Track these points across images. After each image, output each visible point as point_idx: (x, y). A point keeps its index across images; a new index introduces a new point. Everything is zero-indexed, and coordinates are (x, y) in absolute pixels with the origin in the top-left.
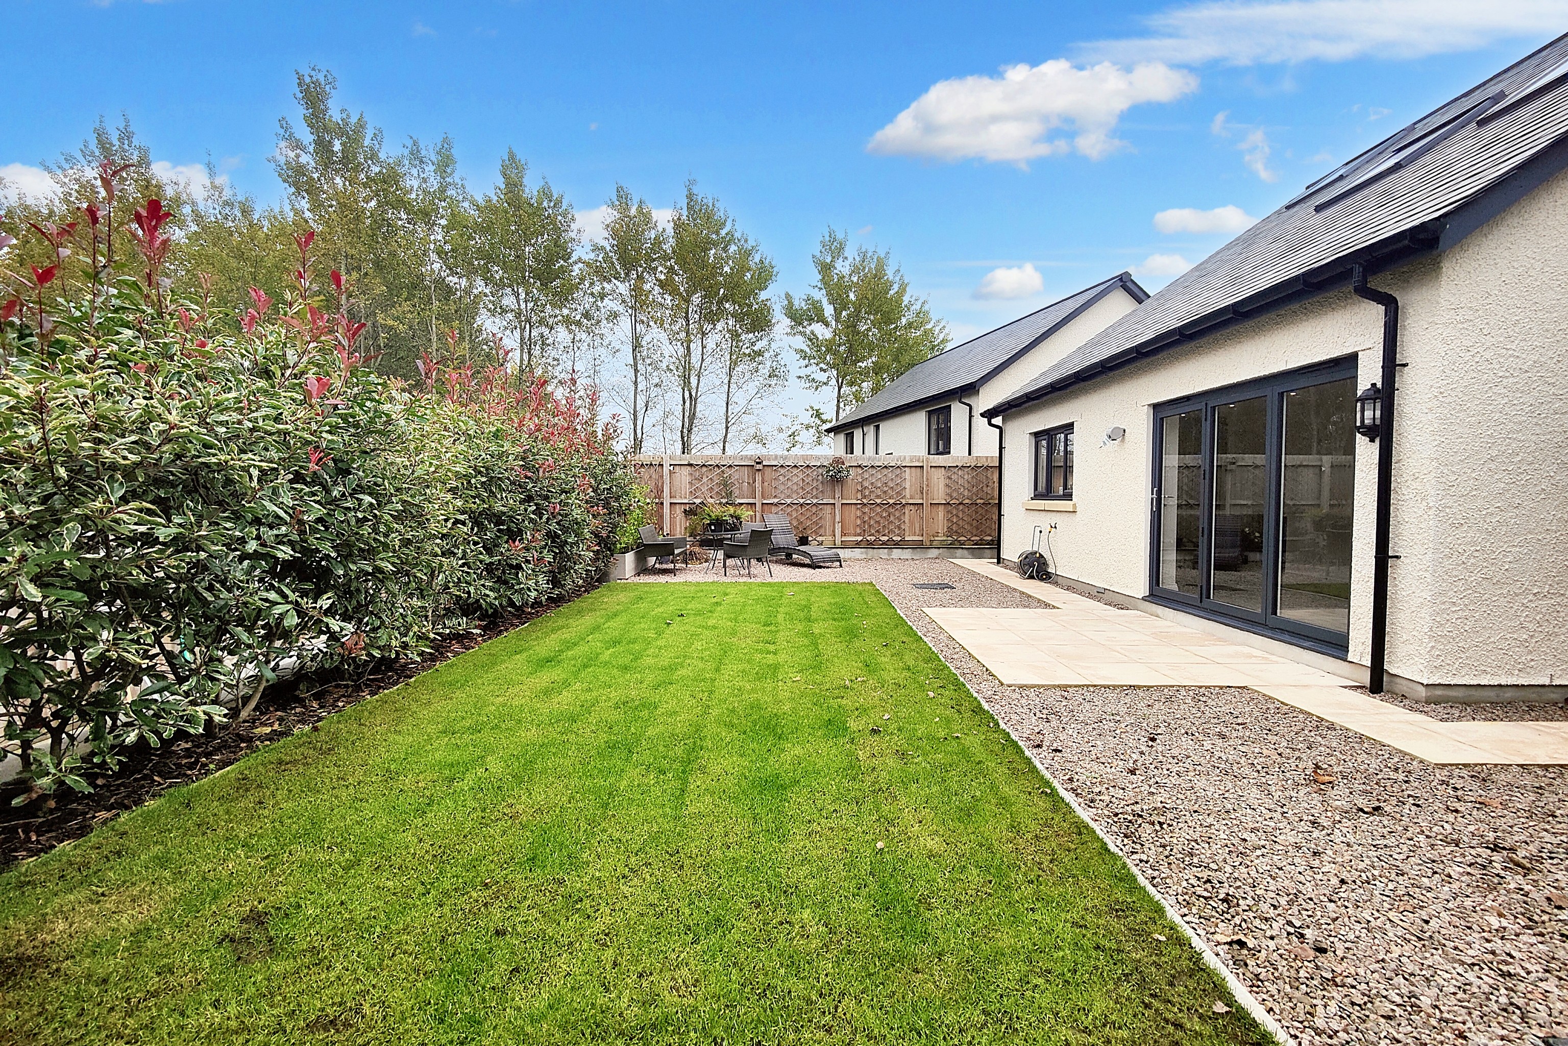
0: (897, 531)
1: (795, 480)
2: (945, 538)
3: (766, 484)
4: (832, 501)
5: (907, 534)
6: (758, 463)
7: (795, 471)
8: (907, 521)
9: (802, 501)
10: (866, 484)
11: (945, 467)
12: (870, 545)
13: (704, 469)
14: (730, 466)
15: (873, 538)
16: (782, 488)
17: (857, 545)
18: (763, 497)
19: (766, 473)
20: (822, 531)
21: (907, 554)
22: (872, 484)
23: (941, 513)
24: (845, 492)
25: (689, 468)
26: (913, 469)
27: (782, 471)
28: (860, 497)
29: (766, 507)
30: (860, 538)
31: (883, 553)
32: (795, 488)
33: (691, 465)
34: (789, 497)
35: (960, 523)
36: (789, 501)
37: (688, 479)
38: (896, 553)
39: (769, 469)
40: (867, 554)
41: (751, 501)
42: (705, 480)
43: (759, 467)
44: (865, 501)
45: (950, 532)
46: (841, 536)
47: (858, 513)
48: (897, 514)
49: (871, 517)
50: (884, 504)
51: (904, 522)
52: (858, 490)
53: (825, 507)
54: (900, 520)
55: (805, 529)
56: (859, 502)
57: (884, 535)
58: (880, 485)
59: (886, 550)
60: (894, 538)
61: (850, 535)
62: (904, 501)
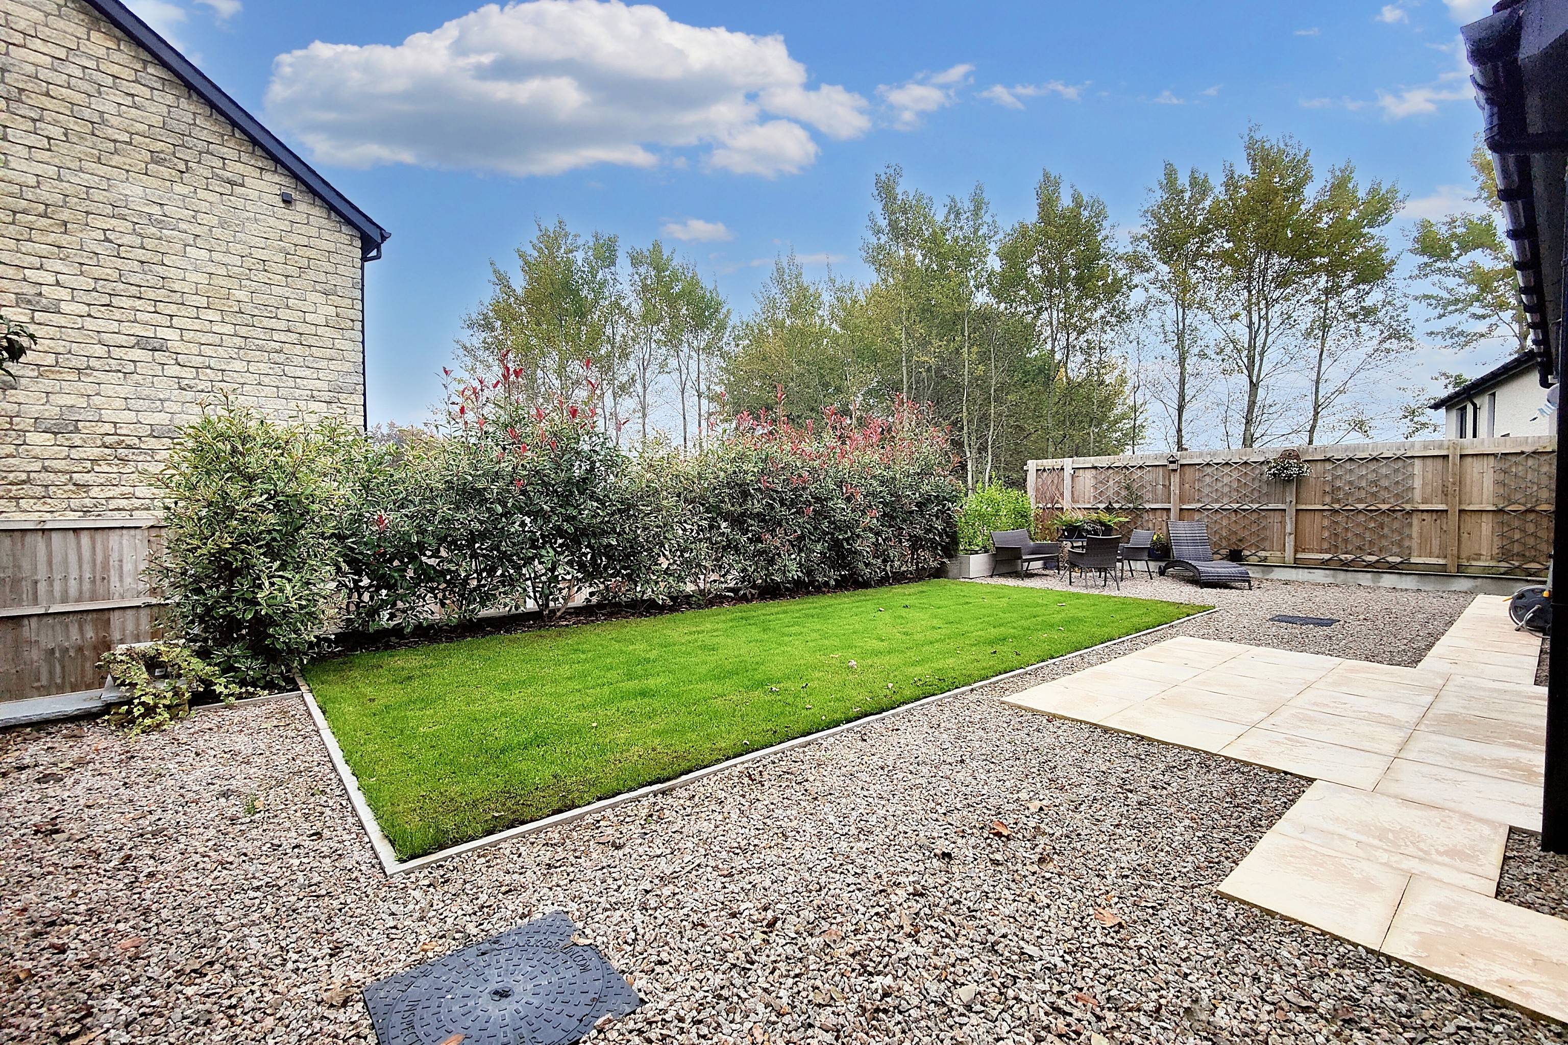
0: (1395, 549)
1: (1226, 480)
2: (1492, 564)
3: (1187, 486)
4: (1282, 507)
5: (1414, 554)
6: (1171, 462)
7: (1227, 470)
8: (1415, 534)
9: (1235, 506)
10: (1338, 483)
11: (1495, 455)
12: (1345, 567)
13: (1111, 471)
14: (1141, 467)
15: (1350, 557)
16: (1206, 491)
17: (1323, 565)
18: (1182, 501)
19: (1187, 473)
20: (1267, 544)
21: (1409, 582)
22: (1351, 483)
23: (1486, 526)
24: (1303, 495)
25: (1094, 471)
26: (1429, 462)
27: (1209, 470)
28: (1328, 499)
29: (1186, 513)
30: (1327, 556)
31: (1366, 579)
32: (1226, 490)
33: (1095, 468)
34: (1217, 501)
35: (1531, 541)
36: (1217, 506)
37: (1093, 482)
38: (1388, 580)
39: (1192, 469)
40: (1335, 577)
41: (1166, 506)
42: (1111, 483)
43: (1172, 466)
44: (1337, 506)
45: (1505, 554)
46: (1296, 552)
47: (1326, 523)
48: (1396, 525)
49: (1347, 529)
50: (1371, 511)
51: (1410, 537)
52: (1325, 492)
53: (1272, 513)
54: (1400, 534)
55: (1240, 541)
56: (1326, 507)
57: (1370, 554)
58: (1364, 484)
59: (1369, 575)
60: (1390, 559)
61: (1312, 551)
62: (1408, 507)
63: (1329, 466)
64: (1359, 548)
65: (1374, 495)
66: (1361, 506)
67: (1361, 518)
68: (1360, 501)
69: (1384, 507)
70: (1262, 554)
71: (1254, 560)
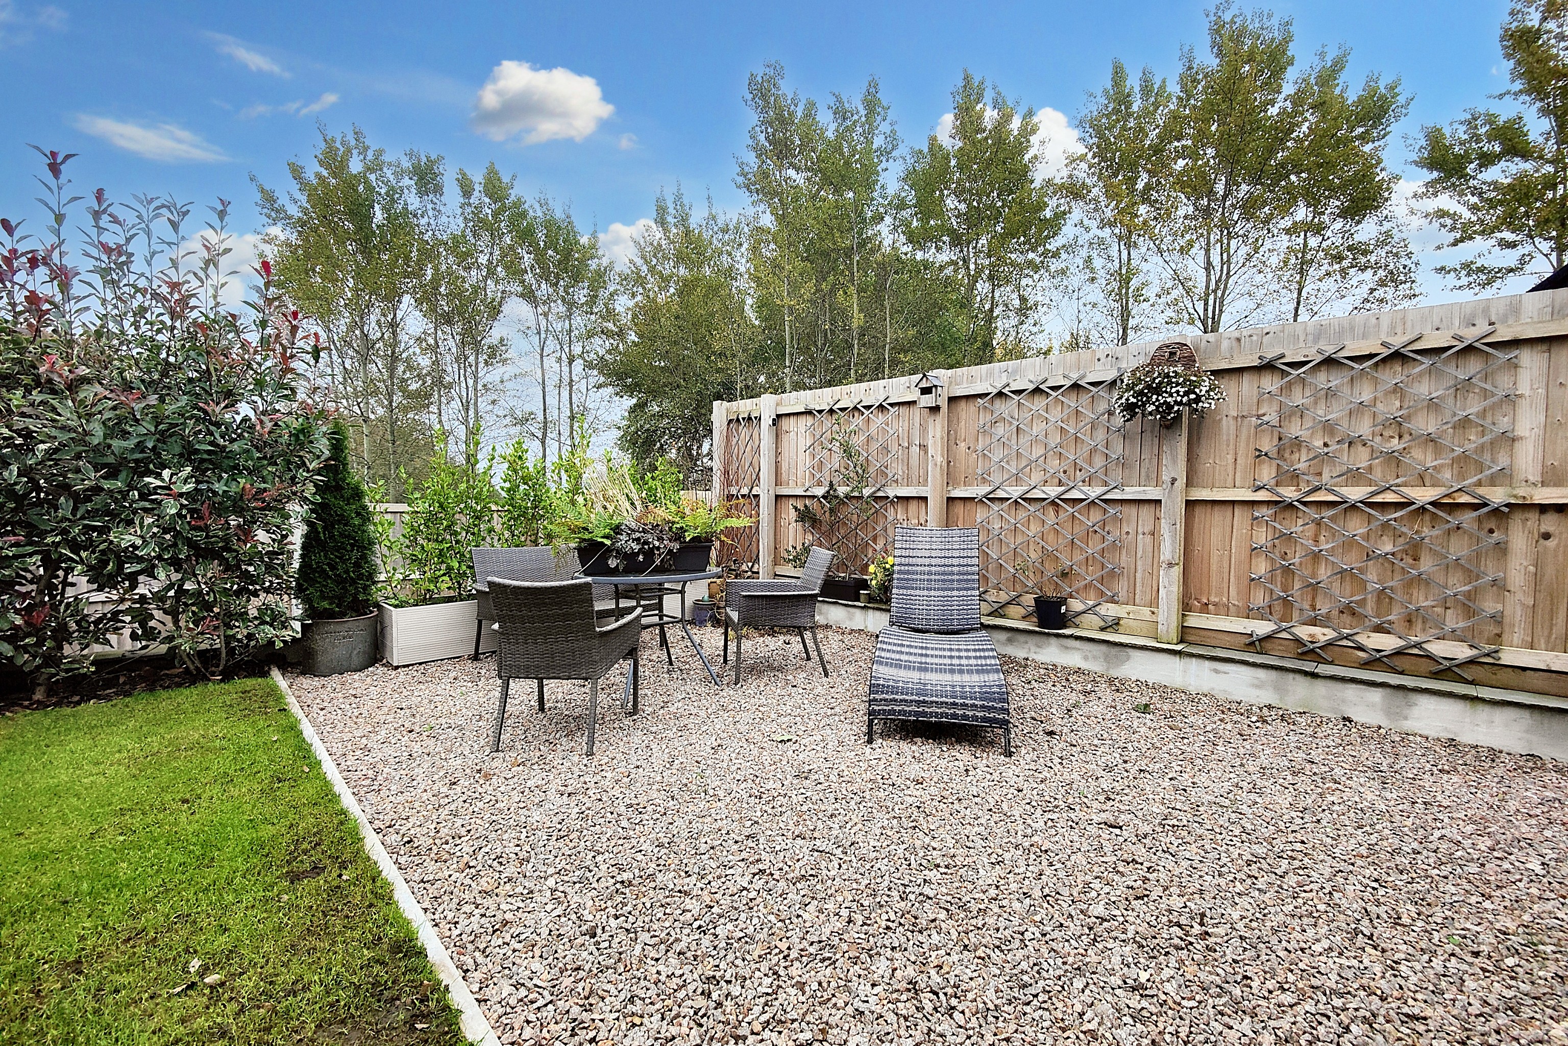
0: (1453, 621)
1: (1038, 428)
3: (962, 446)
4: (1152, 493)
5: (1518, 634)
6: (924, 392)
7: (1039, 403)
8: (1513, 581)
9: (1055, 491)
10: (1295, 429)
14: (881, 406)
15: (1323, 634)
16: (997, 455)
17: (1249, 651)
18: (951, 482)
19: (963, 415)
20: (1121, 583)
22: (1328, 427)
24: (1205, 460)
25: (810, 420)
27: (1001, 407)
28: (1267, 474)
29: (959, 508)
30: (1262, 628)
31: (1365, 702)
32: (1037, 453)
33: (809, 413)
34: (1017, 479)
36: (1017, 491)
37: (806, 443)
38: (1434, 715)
39: (971, 407)
40: (1277, 688)
43: (926, 400)
44: (1289, 493)
46: (1186, 607)
47: (1262, 537)
48: (1458, 548)
49: (1316, 557)
50: (1383, 506)
52: (1260, 455)
53: (1132, 510)
55: (1064, 575)
56: (1262, 496)
57: (1379, 629)
58: (1364, 428)
59: (1376, 695)
61: (1225, 610)
63: (1271, 383)
64: (1349, 610)
65: (1393, 460)
66: (1355, 493)
67: (1356, 527)
68: (1354, 476)
69: (1423, 495)
70: (1110, 610)
71: (1089, 626)
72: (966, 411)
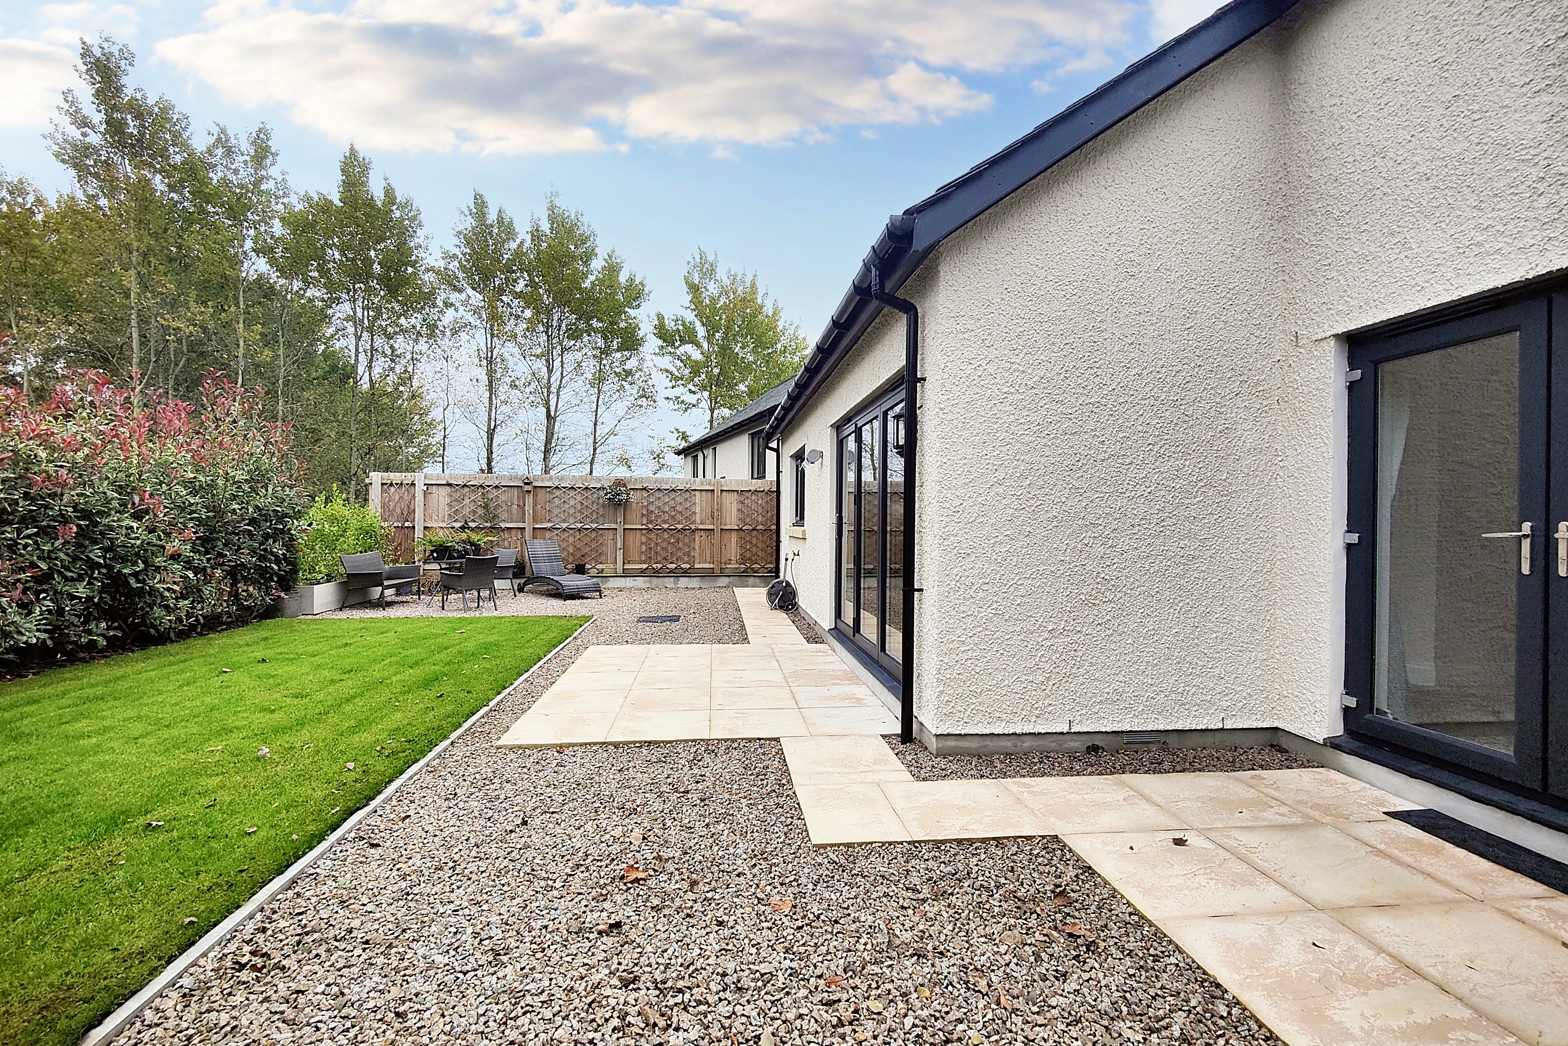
0: (686, 559)
1: (572, 502)
2: (737, 566)
3: (539, 506)
4: (613, 526)
5: (697, 561)
6: (526, 484)
7: (572, 493)
8: (697, 547)
9: (579, 525)
10: (651, 508)
11: (737, 491)
12: (656, 574)
13: (467, 489)
14: (496, 487)
15: (659, 566)
16: (556, 511)
17: (642, 573)
18: (535, 520)
19: (539, 494)
20: (603, 558)
21: (695, 583)
22: (659, 508)
23: (734, 539)
24: (628, 517)
25: (448, 488)
26: (704, 493)
27: (557, 493)
28: (645, 521)
29: (538, 532)
30: (645, 566)
31: (669, 582)
32: (572, 511)
33: (450, 485)
34: (564, 521)
35: (754, 549)
36: (564, 526)
37: (447, 500)
38: (683, 582)
39: (543, 491)
40: (650, 582)
41: (521, 525)
42: (467, 501)
43: (527, 488)
44: (650, 526)
45: (743, 559)
46: (624, 563)
47: (644, 539)
48: (686, 540)
49: (657, 544)
50: (671, 530)
51: (694, 548)
52: (643, 515)
53: (607, 532)
54: (689, 547)
55: (583, 556)
56: (644, 527)
57: (671, 563)
58: (667, 509)
59: (672, 579)
60: (683, 566)
61: (634, 562)
62: (693, 527)
63: (645, 494)
64: (665, 559)
65: (673, 517)
66: (666, 526)
67: (666, 535)
68: (665, 522)
69: (680, 527)
70: (600, 566)
71: (594, 572)
72: (541, 493)
